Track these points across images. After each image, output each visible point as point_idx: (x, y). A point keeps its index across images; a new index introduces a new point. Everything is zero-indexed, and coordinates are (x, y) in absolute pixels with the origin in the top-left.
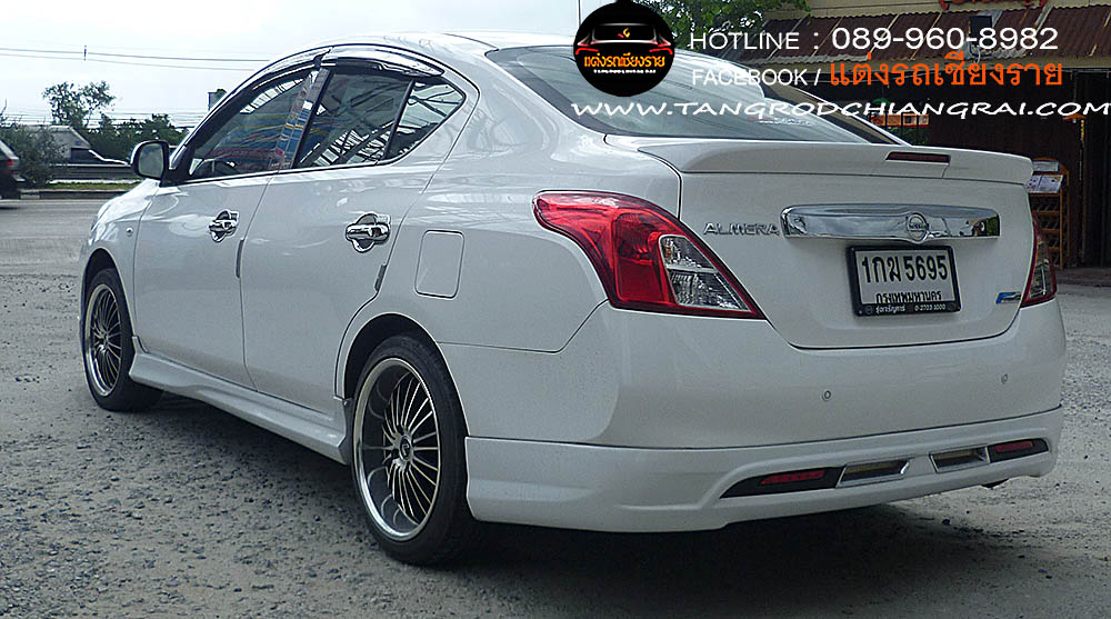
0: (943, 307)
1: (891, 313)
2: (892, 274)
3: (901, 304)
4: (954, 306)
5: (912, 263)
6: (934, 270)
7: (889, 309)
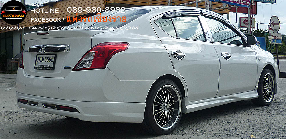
0: (49, 69)
1: (39, 69)
2: (42, 60)
3: (41, 67)
4: (53, 69)
5: (47, 58)
6: (50, 60)
7: (39, 68)
